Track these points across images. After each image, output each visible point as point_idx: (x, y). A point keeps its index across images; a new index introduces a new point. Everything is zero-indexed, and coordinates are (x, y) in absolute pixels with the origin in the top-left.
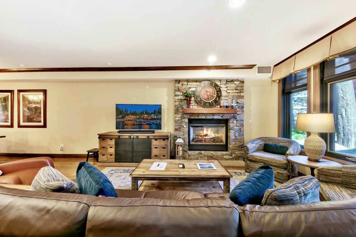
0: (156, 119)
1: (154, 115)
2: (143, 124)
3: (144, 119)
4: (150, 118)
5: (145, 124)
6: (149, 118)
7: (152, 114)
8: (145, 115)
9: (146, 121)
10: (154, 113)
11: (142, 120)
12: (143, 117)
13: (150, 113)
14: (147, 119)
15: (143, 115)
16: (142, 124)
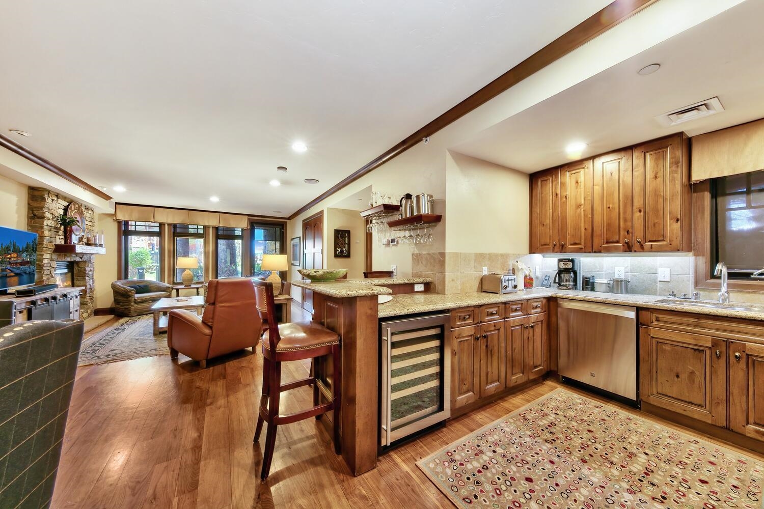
0: (28, 262)
1: (27, 255)
2: (8, 275)
3: (10, 263)
4: (20, 261)
5: (13, 274)
6: (18, 262)
7: (23, 252)
8: (12, 253)
9: (14, 268)
10: (26, 250)
11: (8, 266)
12: (10, 258)
13: (21, 249)
14: (16, 264)
15: (8, 254)
16: (6, 276)
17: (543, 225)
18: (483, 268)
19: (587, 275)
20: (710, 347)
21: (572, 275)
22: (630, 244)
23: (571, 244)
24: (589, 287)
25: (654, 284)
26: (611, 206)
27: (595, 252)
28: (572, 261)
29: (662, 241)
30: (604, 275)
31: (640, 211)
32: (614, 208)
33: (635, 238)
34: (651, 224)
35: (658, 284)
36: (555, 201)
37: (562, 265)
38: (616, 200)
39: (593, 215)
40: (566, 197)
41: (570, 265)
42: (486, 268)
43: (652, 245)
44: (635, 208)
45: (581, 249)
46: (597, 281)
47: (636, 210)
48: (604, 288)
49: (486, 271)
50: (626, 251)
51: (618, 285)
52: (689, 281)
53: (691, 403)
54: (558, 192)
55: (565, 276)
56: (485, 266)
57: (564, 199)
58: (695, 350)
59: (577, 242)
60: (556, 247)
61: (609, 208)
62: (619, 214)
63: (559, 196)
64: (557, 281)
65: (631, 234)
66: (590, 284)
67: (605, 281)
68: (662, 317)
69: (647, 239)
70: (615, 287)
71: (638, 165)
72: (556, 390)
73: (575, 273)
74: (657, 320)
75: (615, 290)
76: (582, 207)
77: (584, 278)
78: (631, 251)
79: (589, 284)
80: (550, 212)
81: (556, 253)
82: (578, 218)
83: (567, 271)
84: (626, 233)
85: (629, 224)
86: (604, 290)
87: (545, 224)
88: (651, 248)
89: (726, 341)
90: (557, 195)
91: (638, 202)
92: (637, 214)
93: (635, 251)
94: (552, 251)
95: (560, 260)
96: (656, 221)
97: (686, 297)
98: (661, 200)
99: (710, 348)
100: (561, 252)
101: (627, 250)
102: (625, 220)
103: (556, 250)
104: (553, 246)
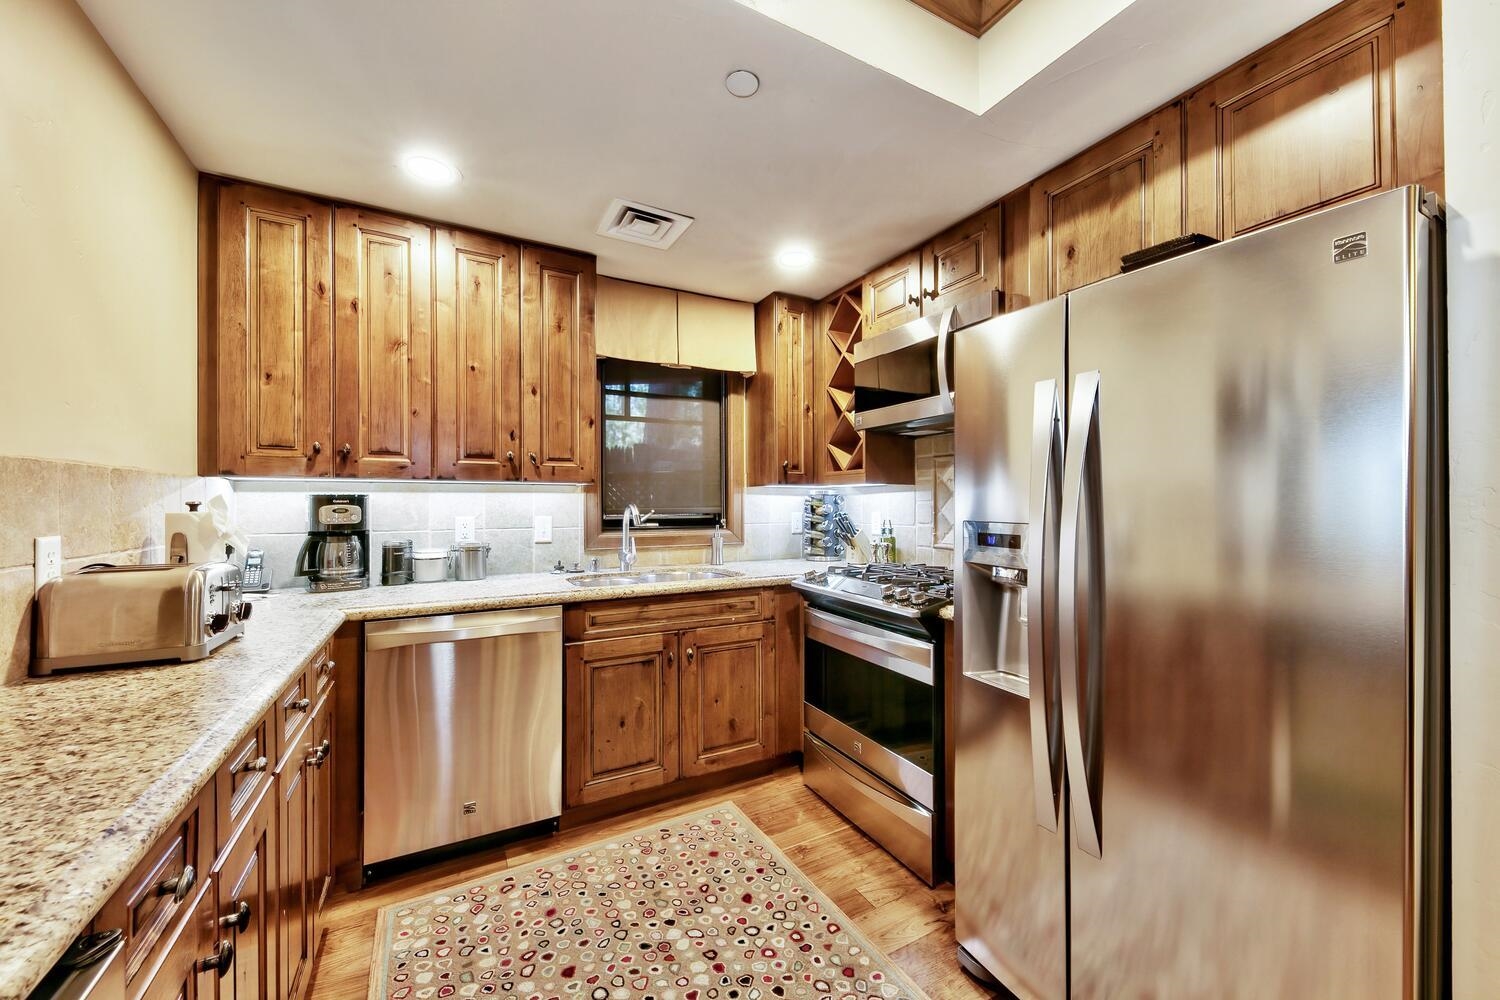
17: (268, 376)
18: (41, 541)
19: (393, 542)
20: (661, 652)
21: (356, 542)
22: (517, 463)
23: (373, 453)
24: (403, 574)
25: (527, 549)
26: (476, 365)
27: (440, 478)
28: (359, 501)
29: (569, 460)
30: (430, 537)
31: (534, 392)
32: (483, 373)
33: (526, 451)
34: (552, 423)
35: (534, 550)
36: (316, 307)
37: (329, 516)
38: (488, 354)
39: (434, 379)
40: (354, 306)
41: (353, 516)
42: (57, 539)
43: (554, 467)
44: (524, 382)
45: (403, 467)
46: (421, 553)
47: (527, 389)
48: (439, 570)
49: (58, 561)
50: (508, 480)
51: (470, 560)
52: (577, 538)
53: (640, 764)
54: (327, 282)
55: (332, 549)
56: (50, 530)
57: (349, 311)
58: (643, 663)
59: (392, 447)
60: (319, 458)
61: (473, 368)
62: (494, 389)
63: (329, 294)
64: (306, 567)
65: (517, 441)
66: (404, 565)
67: (442, 553)
68: (600, 614)
69: (546, 457)
70: (463, 565)
71: (528, 289)
72: (380, 920)
73: (363, 537)
74: (593, 624)
75: (464, 574)
76: (404, 349)
77: (386, 551)
78: (517, 479)
79: (398, 566)
80: (295, 339)
81: (321, 475)
82: (392, 376)
83: (339, 532)
84: (509, 438)
85: (515, 417)
86: (440, 578)
87: (274, 373)
88: (553, 473)
89: (676, 634)
90: (321, 288)
91: (530, 372)
92: (529, 400)
93: (526, 480)
94: (303, 467)
95: (320, 501)
96: (560, 419)
97: (579, 569)
98: (567, 378)
99: (659, 653)
100: (338, 476)
101: (512, 476)
102: (507, 408)
103: (320, 465)
104: (310, 452)
